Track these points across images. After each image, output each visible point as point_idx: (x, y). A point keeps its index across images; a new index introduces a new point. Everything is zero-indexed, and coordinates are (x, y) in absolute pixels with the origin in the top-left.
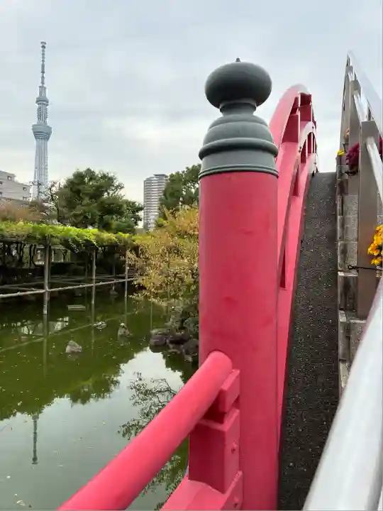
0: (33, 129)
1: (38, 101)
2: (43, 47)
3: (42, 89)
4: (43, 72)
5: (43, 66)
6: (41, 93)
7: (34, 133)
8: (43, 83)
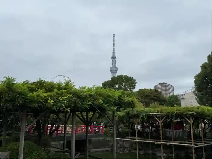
0: (110, 69)
1: (112, 58)
2: (114, 36)
3: (114, 52)
4: (114, 46)
5: (114, 44)
6: (113, 55)
7: (111, 71)
8: (114, 50)
